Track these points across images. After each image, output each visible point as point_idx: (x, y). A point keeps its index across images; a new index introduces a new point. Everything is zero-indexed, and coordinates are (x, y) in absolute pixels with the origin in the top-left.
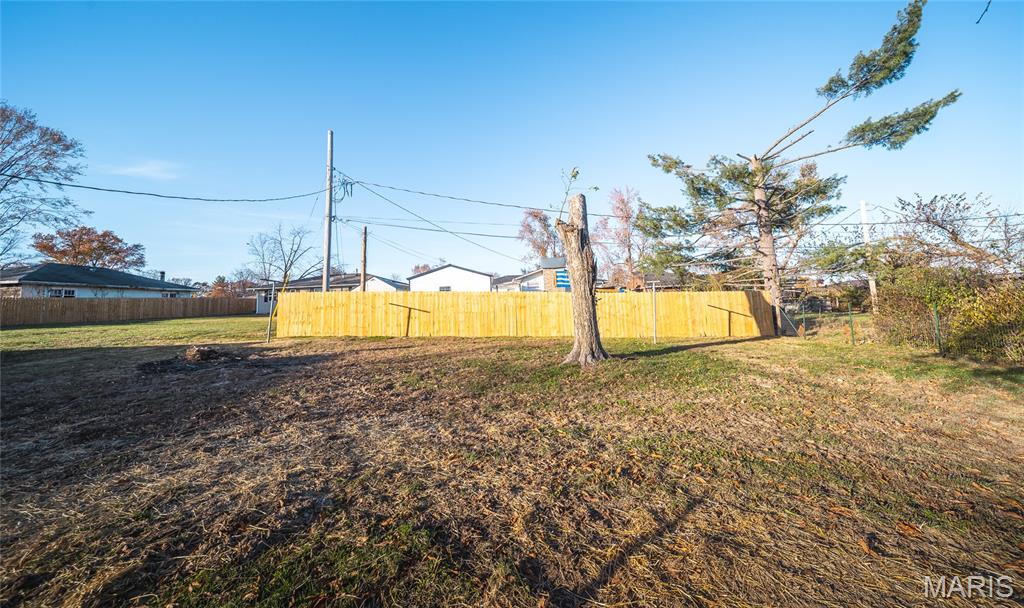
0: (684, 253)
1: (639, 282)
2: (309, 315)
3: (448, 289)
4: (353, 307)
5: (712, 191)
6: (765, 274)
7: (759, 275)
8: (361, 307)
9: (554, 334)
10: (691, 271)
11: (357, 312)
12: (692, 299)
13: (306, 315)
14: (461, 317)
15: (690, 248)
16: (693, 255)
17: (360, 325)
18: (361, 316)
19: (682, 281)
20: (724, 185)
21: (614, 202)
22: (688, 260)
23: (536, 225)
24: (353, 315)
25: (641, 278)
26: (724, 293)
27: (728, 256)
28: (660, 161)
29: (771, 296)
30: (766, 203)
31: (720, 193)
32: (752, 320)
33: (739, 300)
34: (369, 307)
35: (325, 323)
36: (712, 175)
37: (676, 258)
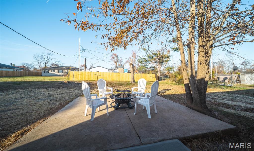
0: (146, 66)
1: (137, 71)
2: (77, 76)
3: (98, 71)
4: (86, 75)
5: (151, 56)
6: (159, 71)
7: (158, 71)
8: (88, 75)
9: (124, 80)
10: (147, 70)
11: (87, 76)
12: (147, 75)
13: (76, 76)
14: (108, 77)
15: (147, 66)
16: (147, 67)
17: (88, 78)
18: (88, 76)
19: (145, 72)
20: (153, 56)
21: (132, 53)
22: (147, 68)
23: (115, 57)
24: (86, 76)
25: (138, 71)
26: (152, 74)
27: (153, 67)
28: (143, 48)
29: (159, 75)
30: (159, 59)
31: (152, 57)
32: (155, 78)
33: (154, 75)
34: (89, 75)
35: (80, 77)
36: (151, 54)
37: (145, 67)
